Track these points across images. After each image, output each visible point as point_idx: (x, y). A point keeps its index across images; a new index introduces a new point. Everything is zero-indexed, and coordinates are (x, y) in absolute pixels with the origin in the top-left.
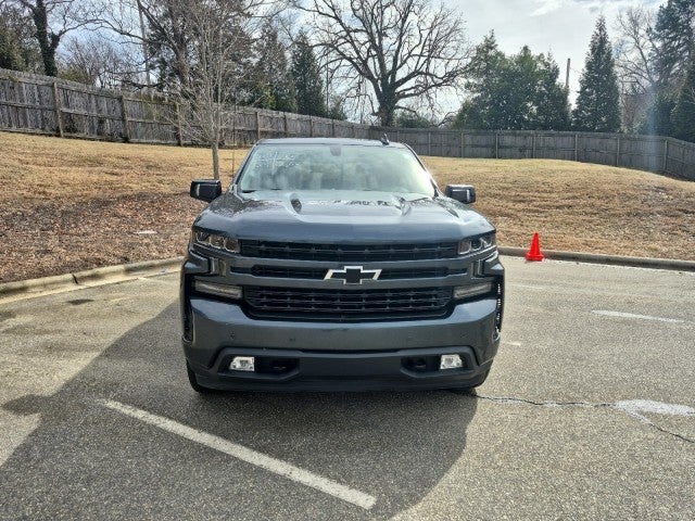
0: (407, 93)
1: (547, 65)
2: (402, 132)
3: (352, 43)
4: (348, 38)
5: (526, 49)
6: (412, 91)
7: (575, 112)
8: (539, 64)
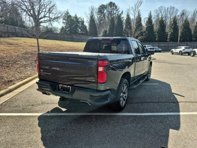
3: (25, 6)
6: (44, 22)
7: (89, 32)
8: (80, 19)
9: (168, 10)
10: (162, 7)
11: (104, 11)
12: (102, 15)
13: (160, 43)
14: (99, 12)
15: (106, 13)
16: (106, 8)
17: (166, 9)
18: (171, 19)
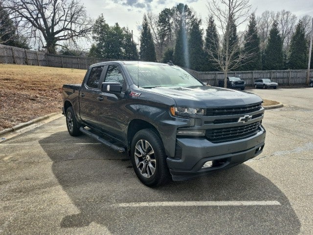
0: (60, 38)
1: (127, 32)
2: (64, 57)
3: (27, 9)
4: (24, 6)
5: (117, 24)
6: (63, 38)
7: (140, 53)
8: (124, 31)
9: (278, 16)
10: (267, 12)
11: (169, 20)
12: (165, 27)
13: (273, 72)
14: (160, 22)
15: (172, 23)
16: (172, 14)
17: (276, 15)
18: (284, 32)
